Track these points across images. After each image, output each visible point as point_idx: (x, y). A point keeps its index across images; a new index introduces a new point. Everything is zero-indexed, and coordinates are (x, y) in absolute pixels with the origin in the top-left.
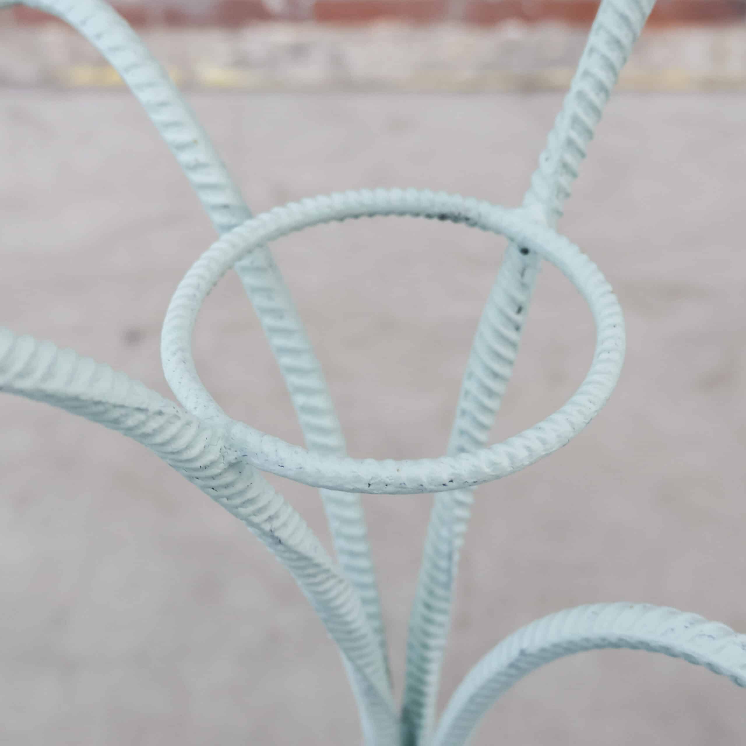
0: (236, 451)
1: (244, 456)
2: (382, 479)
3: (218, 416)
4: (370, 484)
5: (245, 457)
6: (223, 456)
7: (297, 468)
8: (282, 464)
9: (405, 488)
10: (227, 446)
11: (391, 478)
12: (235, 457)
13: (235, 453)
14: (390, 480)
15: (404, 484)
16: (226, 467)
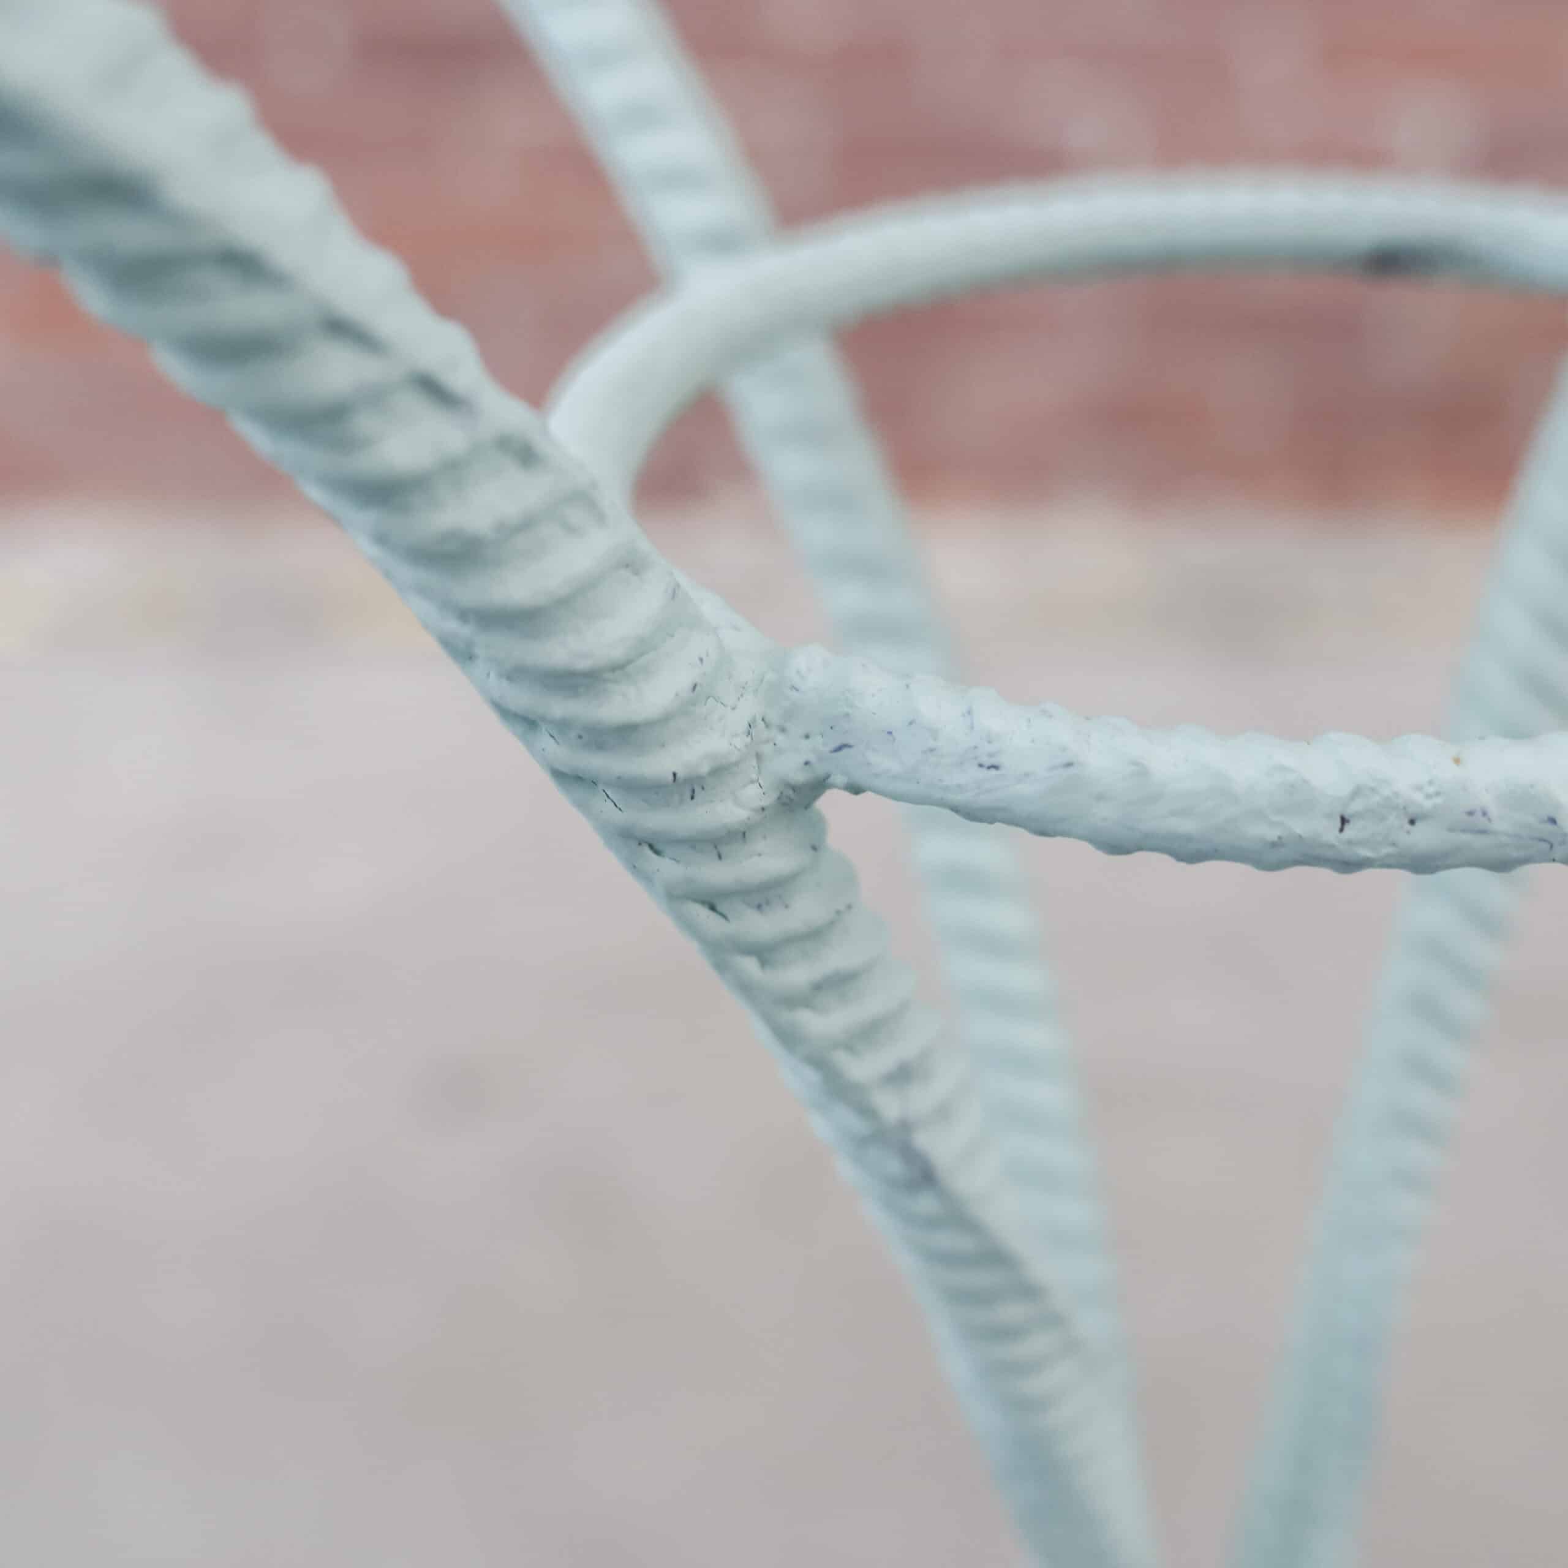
0: (807, 737)
1: (839, 749)
2: (1397, 794)
3: (736, 628)
4: (1347, 817)
5: (845, 751)
6: (759, 757)
7: (1053, 768)
8: (991, 755)
9: (1483, 832)
10: (774, 717)
11: (1431, 790)
12: (802, 760)
13: (805, 743)
14: (1428, 796)
15: (1484, 814)
16: (768, 800)
